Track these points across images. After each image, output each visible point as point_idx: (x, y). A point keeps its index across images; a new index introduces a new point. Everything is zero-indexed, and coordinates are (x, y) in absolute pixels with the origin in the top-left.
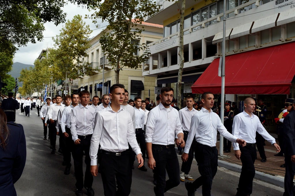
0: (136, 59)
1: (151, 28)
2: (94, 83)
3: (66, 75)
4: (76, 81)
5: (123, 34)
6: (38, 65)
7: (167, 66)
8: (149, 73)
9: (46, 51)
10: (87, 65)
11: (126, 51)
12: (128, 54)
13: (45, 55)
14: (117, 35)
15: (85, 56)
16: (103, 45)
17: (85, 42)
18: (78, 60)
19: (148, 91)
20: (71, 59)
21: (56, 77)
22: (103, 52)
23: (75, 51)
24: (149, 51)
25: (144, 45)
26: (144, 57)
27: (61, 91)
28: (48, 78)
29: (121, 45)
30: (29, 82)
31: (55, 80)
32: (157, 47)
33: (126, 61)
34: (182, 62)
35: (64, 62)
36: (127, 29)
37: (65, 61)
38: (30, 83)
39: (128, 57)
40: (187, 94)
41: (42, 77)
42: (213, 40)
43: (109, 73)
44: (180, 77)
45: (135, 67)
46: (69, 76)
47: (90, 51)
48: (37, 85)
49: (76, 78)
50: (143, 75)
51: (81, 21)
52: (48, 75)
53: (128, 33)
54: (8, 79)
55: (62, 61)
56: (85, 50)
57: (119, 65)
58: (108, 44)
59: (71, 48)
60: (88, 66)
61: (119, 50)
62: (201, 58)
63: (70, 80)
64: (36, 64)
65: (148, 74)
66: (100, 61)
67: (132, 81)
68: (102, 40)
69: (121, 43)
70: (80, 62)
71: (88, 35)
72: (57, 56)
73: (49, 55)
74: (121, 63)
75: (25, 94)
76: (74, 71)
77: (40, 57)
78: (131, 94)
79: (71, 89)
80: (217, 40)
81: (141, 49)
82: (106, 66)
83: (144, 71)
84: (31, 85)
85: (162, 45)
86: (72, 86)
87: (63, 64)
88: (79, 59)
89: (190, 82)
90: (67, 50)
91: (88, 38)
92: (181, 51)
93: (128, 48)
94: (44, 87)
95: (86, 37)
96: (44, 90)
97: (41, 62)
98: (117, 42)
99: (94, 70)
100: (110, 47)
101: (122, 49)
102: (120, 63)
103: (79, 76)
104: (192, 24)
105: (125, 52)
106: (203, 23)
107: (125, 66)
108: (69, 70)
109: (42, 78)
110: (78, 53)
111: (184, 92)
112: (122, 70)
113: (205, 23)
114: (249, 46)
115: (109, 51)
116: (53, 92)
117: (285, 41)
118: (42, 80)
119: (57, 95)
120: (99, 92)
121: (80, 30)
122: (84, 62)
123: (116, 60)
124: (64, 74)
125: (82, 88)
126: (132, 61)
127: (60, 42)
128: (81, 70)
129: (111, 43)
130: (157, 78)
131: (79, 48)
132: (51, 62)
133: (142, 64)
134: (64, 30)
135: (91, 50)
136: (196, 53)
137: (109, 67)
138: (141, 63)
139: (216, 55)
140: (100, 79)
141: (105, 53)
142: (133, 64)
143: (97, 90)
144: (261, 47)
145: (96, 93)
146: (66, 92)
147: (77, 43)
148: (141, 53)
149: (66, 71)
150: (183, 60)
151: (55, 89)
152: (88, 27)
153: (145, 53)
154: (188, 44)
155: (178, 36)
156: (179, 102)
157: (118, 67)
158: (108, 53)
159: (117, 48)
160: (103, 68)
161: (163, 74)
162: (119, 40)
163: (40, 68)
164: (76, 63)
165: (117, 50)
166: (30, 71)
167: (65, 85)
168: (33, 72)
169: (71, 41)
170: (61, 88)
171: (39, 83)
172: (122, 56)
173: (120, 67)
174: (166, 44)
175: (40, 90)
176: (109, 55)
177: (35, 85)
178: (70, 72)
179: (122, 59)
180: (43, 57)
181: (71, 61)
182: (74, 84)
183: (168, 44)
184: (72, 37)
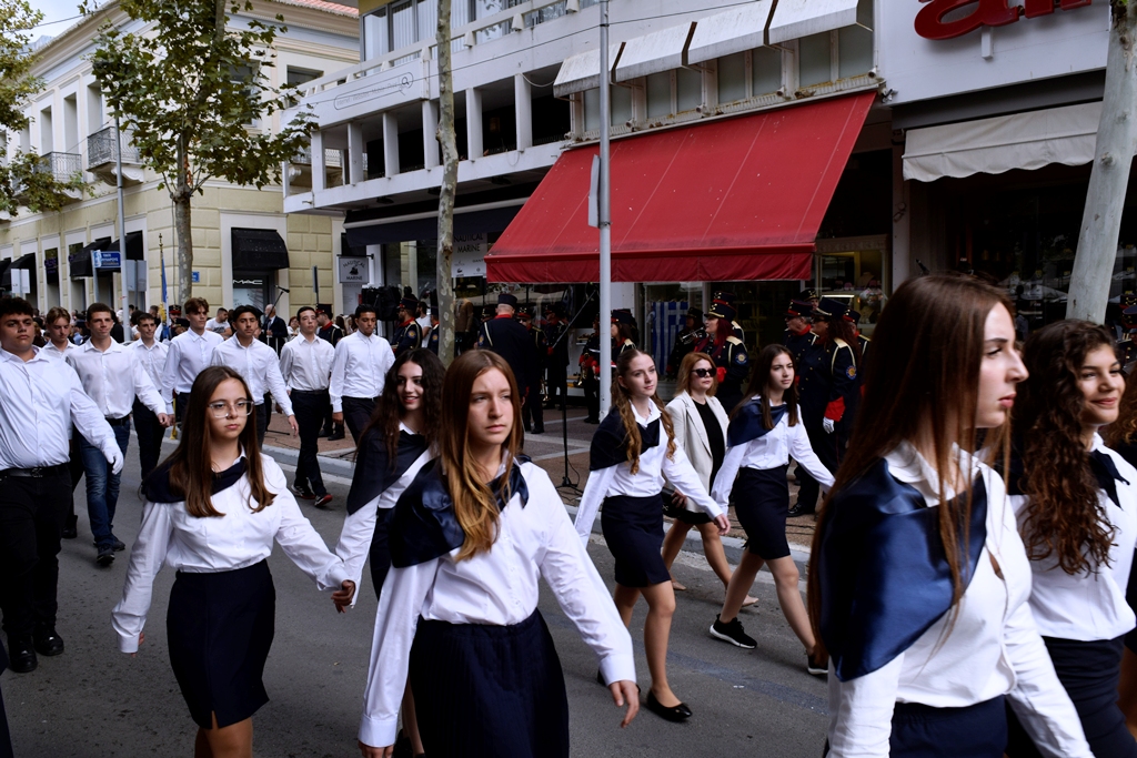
0: (257, 147)
5: (198, 43)
7: (383, 175)
8: (310, 199)
11: (212, 113)
12: (221, 124)
14: (172, 44)
16: (112, 87)
19: (311, 273)
22: (111, 114)
24: (309, 115)
25: (286, 90)
26: (289, 140)
29: (191, 89)
32: (338, 99)
33: (218, 155)
36: (213, 21)
39: (223, 139)
40: (462, 281)
42: (556, 83)
43: (131, 200)
45: (255, 181)
50: (285, 211)
53: (217, 40)
57: (189, 173)
61: (180, 111)
62: (515, 148)
65: (307, 206)
66: (86, 147)
67: (237, 233)
68: (104, 64)
69: (189, 81)
74: (196, 163)
78: (235, 286)
80: (569, 83)
81: (275, 106)
83: (288, 194)
85: (360, 92)
89: (475, 237)
92: (446, 124)
93: (220, 102)
98: (171, 74)
99: (62, 186)
100: (145, 95)
101: (196, 107)
102: (191, 157)
104: (473, 16)
105: (210, 119)
106: (516, 13)
107: (212, 174)
111: (454, 275)
112: (201, 191)
113: (523, 15)
114: (681, 109)
115: (139, 114)
117: (793, 96)
123: (173, 152)
126: (244, 152)
129: (145, 78)
130: (344, 219)
133: (283, 165)
135: (38, 99)
136: (493, 127)
138: (280, 162)
139: (567, 137)
141: (122, 120)
142: (247, 166)
144: (718, 114)
148: (273, 125)
153: (295, 123)
154: (463, 93)
155: (421, 60)
156: (446, 317)
157: (186, 179)
158: (135, 119)
159: (171, 99)
160: (119, 184)
161: (367, 206)
162: (180, 66)
165: (175, 109)
172: (199, 133)
173: (194, 182)
174: (376, 87)
176: (138, 129)
179: (198, 146)
183: (382, 89)
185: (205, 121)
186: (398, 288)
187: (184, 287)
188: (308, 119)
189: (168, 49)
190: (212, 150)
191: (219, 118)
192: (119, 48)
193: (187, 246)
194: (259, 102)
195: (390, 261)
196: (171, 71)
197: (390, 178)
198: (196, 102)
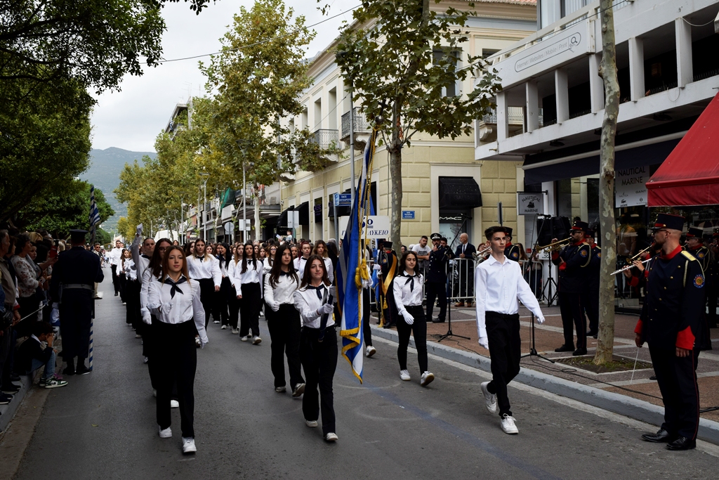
1: (495, 6)
2: (325, 192)
3: (244, 174)
4: (275, 191)
5: (409, 30)
6: (166, 151)
7: (555, 122)
8: (495, 148)
9: (186, 109)
10: (303, 140)
11: (420, 83)
12: (425, 90)
13: (185, 119)
14: (390, 32)
15: (295, 111)
16: (348, 70)
17: (294, 70)
18: (276, 126)
19: (497, 210)
20: (255, 123)
21: (215, 181)
22: (347, 91)
23: (265, 99)
24: (494, 76)
26: (478, 100)
27: (232, 221)
28: (195, 187)
29: (404, 66)
30: (145, 200)
31: (214, 191)
32: (518, 63)
33: (423, 115)
34: (612, 100)
35: (235, 135)
36: (421, 10)
37: (237, 132)
38: (146, 205)
40: (626, 211)
41: (177, 183)
42: (717, 19)
44: (607, 152)
45: (449, 135)
46: (251, 176)
47: (310, 96)
48: (166, 210)
49: (274, 179)
50: (476, 159)
51: (280, 6)
52: (194, 178)
53: (423, 25)
54: (82, 194)
55: (228, 131)
56: (294, 94)
57: (400, 129)
58: (361, 66)
59: (253, 92)
60: (306, 142)
61: (395, 83)
62: (676, 86)
63: (256, 188)
64: (161, 146)
65: (493, 153)
66: (341, 123)
67: (443, 181)
68: (342, 54)
69: (402, 59)
70: (284, 131)
71: (303, 47)
72: (216, 117)
73: (195, 117)
74: (405, 122)
76: (266, 161)
77: (171, 129)
78: (441, 222)
79: (261, 215)
81: (469, 72)
82: (359, 139)
83: (478, 145)
85: (536, 55)
86: (263, 207)
87: (233, 140)
88: (279, 124)
89: (637, 170)
90: (244, 98)
91: (303, 57)
93: (426, 74)
94: (185, 214)
95: (296, 53)
96: (186, 223)
97: (173, 140)
98: (389, 56)
99: (323, 153)
100: (370, 74)
101: (407, 79)
102: (402, 122)
103: (283, 175)
105: (417, 87)
107: (418, 130)
108: (251, 159)
109: (177, 188)
110: (274, 105)
111: (618, 205)
112: (409, 143)
115: (366, 89)
116: (211, 227)
118: (180, 193)
121: (278, 33)
122: (292, 131)
123: (390, 115)
124: (238, 170)
125: (292, 208)
127: (222, 75)
129: (369, 60)
130: (523, 162)
131: (276, 89)
132: (201, 139)
134: (231, 38)
135: (313, 94)
136: (654, 72)
140: (345, 181)
141: (354, 94)
143: (336, 214)
145: (332, 221)
146: (247, 225)
147: (271, 74)
148: (465, 88)
149: (241, 162)
150: (616, 94)
151: (215, 218)
152: (300, 21)
153: (481, 85)
154: (626, 44)
155: (588, 20)
156: (608, 236)
157: (398, 135)
158: (363, 92)
159: (389, 75)
160: (351, 143)
161: (542, 150)
162: (395, 49)
163: (171, 159)
164: (272, 135)
165: (392, 82)
166: (145, 168)
167: (243, 203)
168: (152, 171)
169: (253, 70)
170: (231, 213)
171: (170, 203)
172: (409, 99)
173: (404, 137)
174: (549, 49)
175: (175, 222)
176: (366, 100)
177: (161, 209)
178: (253, 164)
179: (407, 109)
180: (178, 126)
181: (255, 132)
182: (270, 199)
183: (555, 50)
184: (255, 57)
185: (414, 89)
186: (568, 218)
187: (395, 218)
188: (494, 82)
189: (387, 37)
190: (418, 112)
191: (423, 87)
192: (353, 40)
193: (398, 188)
195: (562, 196)
196: (389, 54)
197: (561, 124)
198: (407, 76)
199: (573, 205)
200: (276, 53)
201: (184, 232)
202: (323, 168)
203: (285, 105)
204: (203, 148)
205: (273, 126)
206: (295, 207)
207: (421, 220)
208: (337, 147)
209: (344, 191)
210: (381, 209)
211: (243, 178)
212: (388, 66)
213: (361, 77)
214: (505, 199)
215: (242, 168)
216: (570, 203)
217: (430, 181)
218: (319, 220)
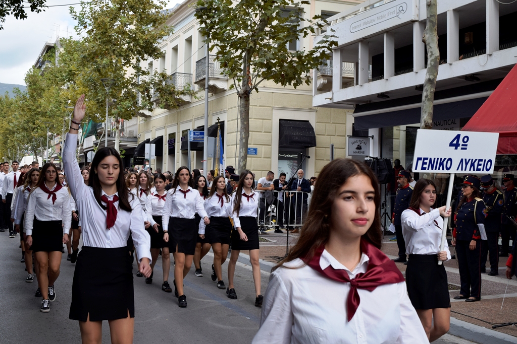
0: (295, 59)
2: (179, 128)
3: (107, 109)
4: (133, 125)
6: (35, 84)
7: (382, 77)
8: (330, 97)
9: (54, 47)
11: (268, 38)
12: (273, 45)
13: (53, 57)
15: (156, 56)
16: (206, 23)
17: (156, 19)
18: (137, 68)
19: (329, 150)
20: (118, 65)
22: (204, 41)
23: (129, 43)
24: (332, 36)
25: (317, 20)
26: (318, 54)
27: (93, 150)
28: (60, 119)
29: (255, 22)
30: (13, 128)
32: (353, 25)
33: (269, 66)
34: (433, 63)
35: (100, 74)
37: (103, 71)
38: (14, 133)
39: (273, 54)
41: (44, 114)
43: (219, 101)
44: (427, 107)
45: (292, 84)
46: (113, 111)
47: (168, 42)
48: (33, 137)
49: (133, 115)
50: (313, 106)
52: (59, 110)
56: (155, 40)
57: (249, 77)
58: (217, 20)
59: (118, 36)
60: (164, 83)
61: (248, 37)
62: (485, 53)
63: (118, 122)
64: (30, 80)
65: (328, 102)
66: (195, 68)
67: (283, 123)
68: (201, 9)
69: (254, 18)
70: (144, 73)
72: (84, 57)
73: (62, 56)
74: (255, 71)
75: (4, 160)
77: (39, 64)
78: (280, 158)
79: (121, 146)
81: (309, 31)
82: (211, 83)
83: (316, 94)
84: (18, 136)
85: (369, 19)
86: (122, 139)
87: (98, 78)
88: (140, 66)
89: (450, 122)
90: (110, 41)
91: (164, 9)
92: (431, 30)
93: (273, 30)
94: (50, 141)
95: (158, 4)
96: (50, 150)
97: (42, 75)
98: (242, 13)
99: (178, 93)
100: (226, 27)
101: (257, 34)
102: (251, 71)
103: (141, 111)
105: (265, 41)
107: (265, 78)
108: (114, 96)
109: (44, 119)
110: (136, 50)
112: (257, 90)
115: (222, 40)
118: (46, 123)
119: (84, 161)
120: (193, 154)
122: (153, 74)
123: (241, 64)
124: (102, 106)
125: (148, 141)
126: (285, 64)
127: (91, 20)
128: (146, 94)
129: (226, 16)
130: (354, 110)
131: (139, 35)
132: (67, 75)
133: (313, 72)
135: (172, 41)
136: (467, 40)
137: (220, 85)
138: (310, 70)
140: (197, 119)
141: (211, 45)
143: (189, 148)
145: (185, 153)
147: (135, 21)
148: (307, 44)
149: (105, 98)
150: (436, 58)
154: (445, 14)
157: (248, 82)
158: (219, 43)
159: (242, 30)
160: (206, 86)
161: (370, 101)
162: (248, 7)
163: (39, 92)
164: (133, 76)
165: (244, 36)
166: (14, 99)
167: (105, 135)
168: (22, 102)
169: (119, 17)
170: (92, 143)
171: (37, 131)
172: (258, 51)
173: (253, 84)
174: (380, 15)
175: (41, 148)
176: (220, 50)
177: (28, 136)
178: (116, 100)
179: (257, 59)
180: (46, 62)
181: (118, 72)
182: (128, 131)
183: (384, 16)
184: (121, 6)
185: (262, 43)
186: (389, 161)
187: (242, 154)
188: (331, 39)
190: (265, 62)
191: (271, 41)
193: (246, 128)
194: (298, 28)
195: (385, 140)
196: (243, 11)
197: (387, 80)
198: (257, 31)
199: (394, 149)
200: (141, 3)
201: (49, 158)
202: (178, 107)
203: (147, 50)
204: (69, 83)
205: (134, 67)
206: (151, 140)
207: (263, 156)
208: (191, 89)
209: (196, 128)
210: (228, 146)
211: (105, 112)
212: (241, 22)
213: (217, 30)
214: (336, 141)
215: (105, 103)
216: (392, 147)
217: (272, 122)
218: (172, 152)
